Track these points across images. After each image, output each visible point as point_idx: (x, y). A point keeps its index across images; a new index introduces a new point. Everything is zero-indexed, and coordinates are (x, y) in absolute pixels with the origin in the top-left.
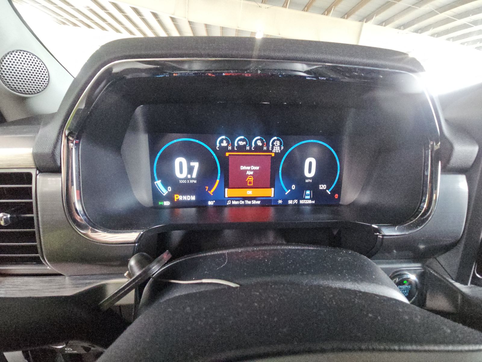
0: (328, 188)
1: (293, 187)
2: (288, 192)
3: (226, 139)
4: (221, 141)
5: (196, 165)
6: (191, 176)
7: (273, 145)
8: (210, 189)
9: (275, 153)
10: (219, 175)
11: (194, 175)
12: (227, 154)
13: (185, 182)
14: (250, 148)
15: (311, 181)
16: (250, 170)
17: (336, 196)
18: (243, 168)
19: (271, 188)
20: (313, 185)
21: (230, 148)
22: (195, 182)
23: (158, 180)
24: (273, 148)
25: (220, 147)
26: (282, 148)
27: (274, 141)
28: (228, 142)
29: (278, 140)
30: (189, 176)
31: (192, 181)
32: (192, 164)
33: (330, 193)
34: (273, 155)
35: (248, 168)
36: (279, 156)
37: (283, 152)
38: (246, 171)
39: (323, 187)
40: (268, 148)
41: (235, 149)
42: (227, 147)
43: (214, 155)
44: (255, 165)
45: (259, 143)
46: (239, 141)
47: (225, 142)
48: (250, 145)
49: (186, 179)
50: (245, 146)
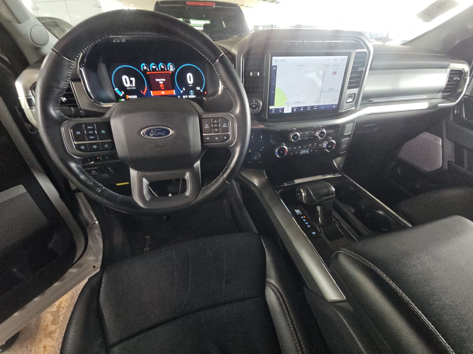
0: (201, 89)
1: (184, 89)
2: (182, 92)
3: (145, 65)
4: (143, 66)
5: (133, 79)
6: (132, 85)
7: (170, 67)
8: (143, 92)
9: (172, 72)
10: (146, 84)
11: (134, 85)
12: (148, 73)
13: (129, 88)
14: (159, 69)
15: (192, 85)
16: (161, 81)
17: (206, 93)
18: (157, 80)
19: (173, 89)
20: (193, 88)
21: (148, 70)
22: (135, 88)
23: (116, 88)
24: (170, 69)
25: (144, 69)
26: (174, 69)
27: (169, 66)
28: (147, 67)
29: (171, 64)
30: (131, 86)
31: (133, 88)
32: (131, 79)
33: (202, 92)
34: (171, 73)
35: (160, 80)
36: (173, 73)
37: (175, 71)
38: (159, 82)
39: (198, 88)
40: (167, 68)
41: (151, 70)
42: (147, 70)
43: (141, 74)
44: (163, 78)
45: (163, 67)
46: (152, 66)
47: (145, 66)
48: (158, 68)
49: (130, 87)
50: (156, 69)
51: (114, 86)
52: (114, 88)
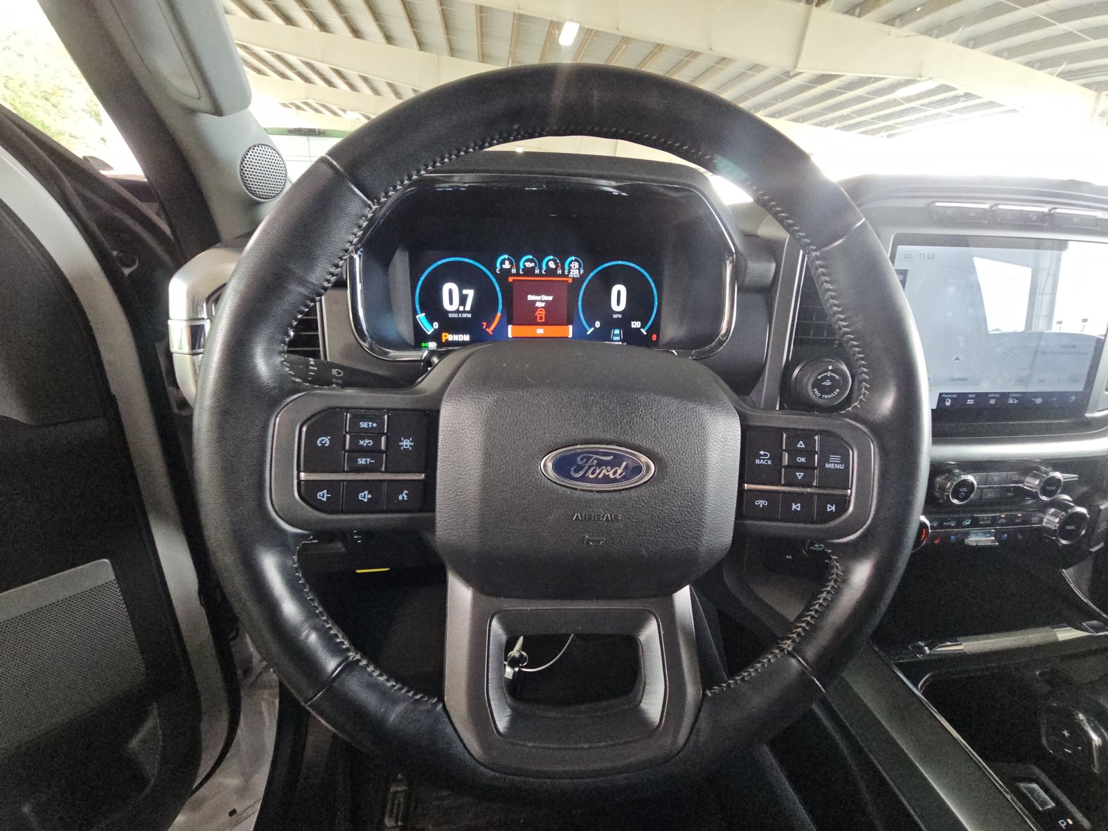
0: (643, 326)
1: (598, 324)
2: (590, 331)
3: (508, 259)
4: (503, 262)
5: (470, 293)
6: (464, 308)
7: (570, 268)
8: (488, 326)
9: (573, 278)
10: (500, 307)
11: (468, 307)
12: (511, 279)
13: (455, 316)
14: (541, 271)
15: (620, 316)
16: (540, 301)
17: (654, 337)
18: (531, 298)
19: (568, 324)
20: (624, 322)
21: (514, 271)
22: (469, 316)
23: (422, 313)
24: (569, 272)
25: (502, 269)
26: (582, 272)
27: (571, 263)
28: (511, 263)
29: (576, 260)
30: (461, 308)
31: (465, 315)
32: (465, 292)
33: (645, 333)
34: (570, 281)
35: (538, 298)
36: (578, 282)
37: (583, 277)
38: (534, 302)
39: (636, 324)
40: (563, 269)
41: (521, 272)
42: (510, 269)
43: (494, 280)
44: (547, 295)
45: (552, 265)
46: (526, 262)
47: (507, 262)
48: (540, 268)
49: (457, 311)
50: (533, 268)
51: (418, 306)
52: (415, 313)
